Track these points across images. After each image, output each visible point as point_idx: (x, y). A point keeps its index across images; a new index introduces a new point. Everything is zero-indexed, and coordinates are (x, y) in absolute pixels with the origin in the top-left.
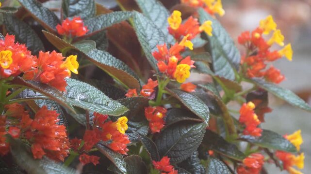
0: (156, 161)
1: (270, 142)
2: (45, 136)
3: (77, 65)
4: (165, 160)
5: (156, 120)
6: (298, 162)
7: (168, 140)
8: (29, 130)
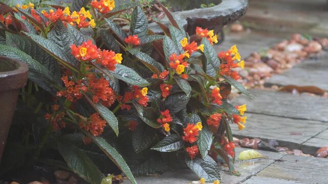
0: (163, 111)
1: (227, 109)
2: (100, 92)
3: (121, 59)
4: (167, 111)
5: (165, 91)
6: (242, 120)
7: (170, 102)
8: (92, 89)
